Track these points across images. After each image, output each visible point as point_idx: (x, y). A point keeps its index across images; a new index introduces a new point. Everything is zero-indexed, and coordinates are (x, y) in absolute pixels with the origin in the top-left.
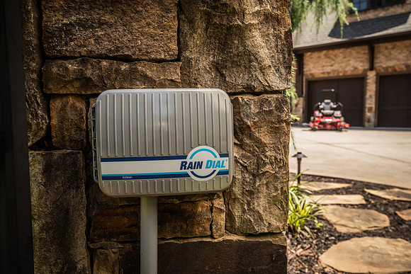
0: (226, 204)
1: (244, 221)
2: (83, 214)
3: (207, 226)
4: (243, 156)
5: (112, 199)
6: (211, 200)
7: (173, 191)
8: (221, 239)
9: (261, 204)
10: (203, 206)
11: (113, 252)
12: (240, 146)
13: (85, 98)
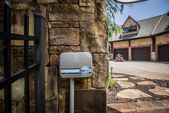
0: (91, 80)
1: (95, 85)
2: (57, 82)
3: (87, 86)
4: (95, 68)
5: (64, 79)
6: (87, 79)
7: (78, 77)
8: (90, 89)
9: (100, 80)
10: (85, 81)
11: (64, 91)
12: (94, 66)
13: (58, 55)
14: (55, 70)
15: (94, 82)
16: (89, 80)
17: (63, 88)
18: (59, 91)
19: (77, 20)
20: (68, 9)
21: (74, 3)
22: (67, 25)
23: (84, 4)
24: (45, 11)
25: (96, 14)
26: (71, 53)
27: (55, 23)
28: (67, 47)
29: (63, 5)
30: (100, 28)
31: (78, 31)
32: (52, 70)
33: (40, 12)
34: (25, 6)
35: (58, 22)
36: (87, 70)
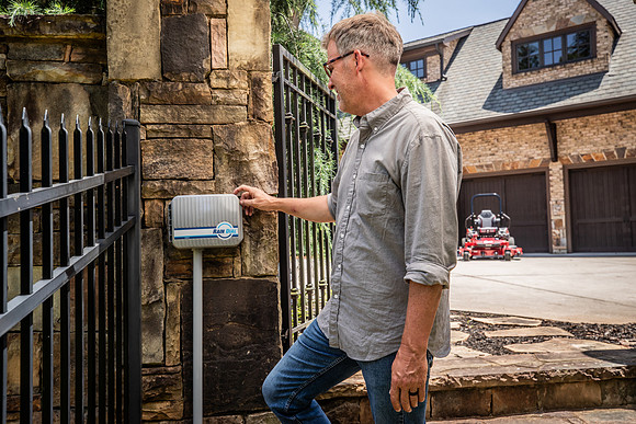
0: (243, 259)
1: (251, 268)
2: (162, 262)
3: (231, 270)
6: (233, 257)
7: (210, 245)
8: (239, 278)
9: (261, 258)
10: (229, 260)
11: (177, 285)
12: (249, 226)
13: (164, 201)
14: (158, 235)
15: (248, 263)
16: (238, 259)
17: (175, 276)
18: (165, 284)
19: (206, 121)
20: (185, 94)
21: (197, 82)
22: (183, 134)
23: (223, 84)
24: (128, 98)
25: (251, 106)
26: (193, 196)
27: (155, 127)
28: (186, 184)
29: (172, 87)
30: (260, 139)
31: (210, 147)
32: (151, 235)
33: (118, 102)
34: (63, 73)
35: (162, 127)
36: (230, 231)
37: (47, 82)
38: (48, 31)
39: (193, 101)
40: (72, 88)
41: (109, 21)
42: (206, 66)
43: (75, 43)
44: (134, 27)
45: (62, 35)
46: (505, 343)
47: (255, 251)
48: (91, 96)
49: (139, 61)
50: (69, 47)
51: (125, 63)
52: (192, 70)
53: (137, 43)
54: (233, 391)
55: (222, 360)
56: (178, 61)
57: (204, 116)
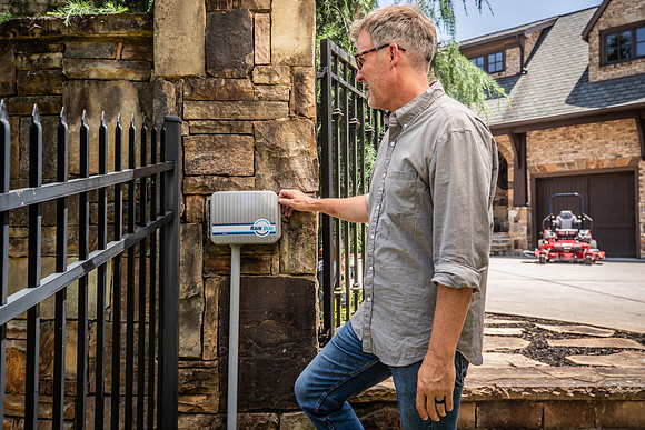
0: (281, 256)
1: (289, 266)
2: (201, 258)
3: (269, 268)
6: (272, 254)
8: (276, 276)
9: (299, 256)
10: (267, 257)
11: (216, 280)
12: (289, 224)
13: (205, 196)
14: (198, 230)
15: (286, 261)
16: (276, 257)
17: (214, 271)
18: (204, 279)
19: (248, 117)
20: (227, 90)
21: (239, 78)
22: (225, 130)
23: (265, 79)
24: (173, 94)
25: (293, 102)
26: (233, 192)
27: (197, 123)
28: (226, 180)
29: (215, 83)
30: (301, 136)
31: (251, 144)
32: (191, 231)
33: (163, 99)
34: (114, 71)
35: (204, 123)
36: (267, 228)
37: (99, 80)
38: (101, 30)
39: (236, 97)
40: (122, 85)
41: (156, 19)
42: (249, 62)
43: (127, 41)
44: (179, 23)
45: (113, 34)
46: (569, 354)
47: (294, 249)
48: (140, 93)
49: (184, 57)
50: (120, 45)
51: (170, 60)
52: (235, 66)
53: (182, 40)
54: (267, 389)
55: (258, 357)
56: (222, 57)
57: (245, 112)
